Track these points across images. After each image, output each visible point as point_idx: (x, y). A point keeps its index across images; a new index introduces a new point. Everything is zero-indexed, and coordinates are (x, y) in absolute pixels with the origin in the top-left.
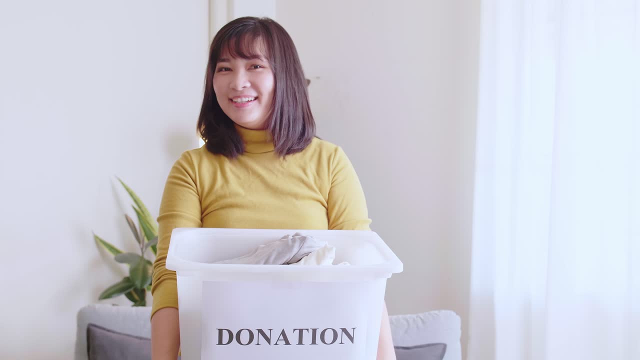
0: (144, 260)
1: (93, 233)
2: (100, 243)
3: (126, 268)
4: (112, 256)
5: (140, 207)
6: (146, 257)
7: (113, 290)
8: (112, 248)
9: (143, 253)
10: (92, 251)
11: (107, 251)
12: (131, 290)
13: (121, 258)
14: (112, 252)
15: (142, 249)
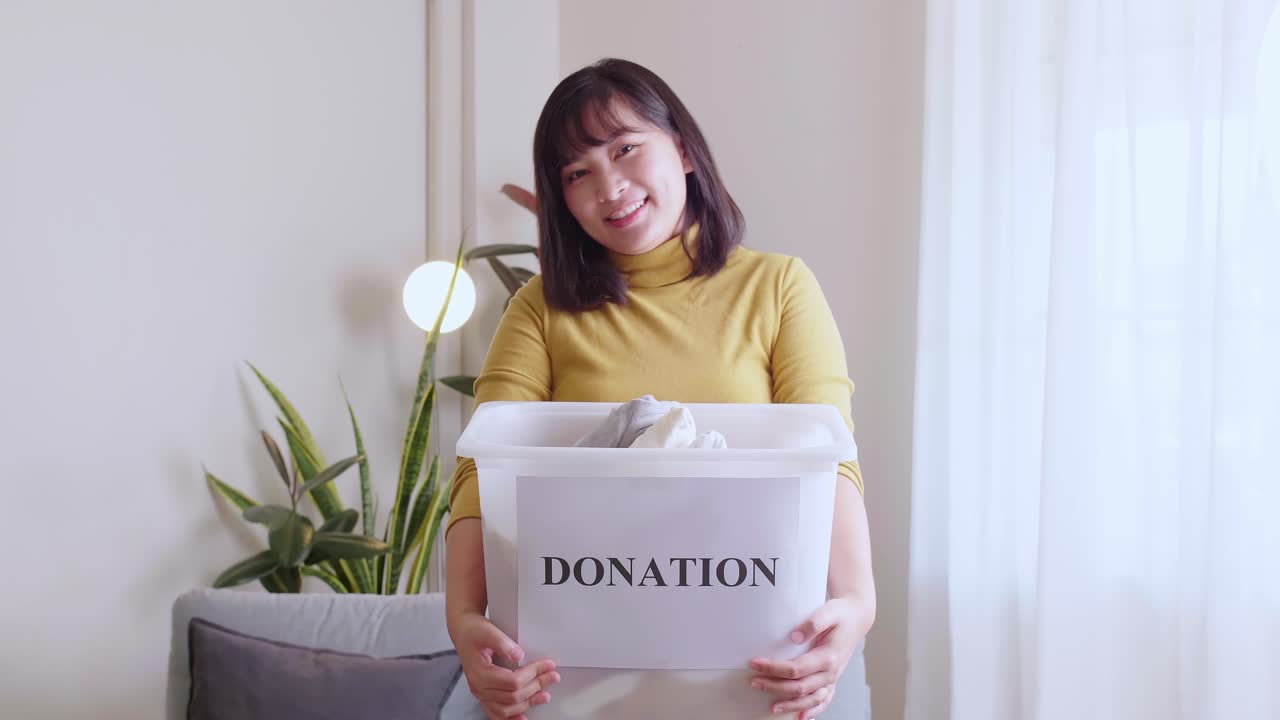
0: (297, 516)
1: (204, 467)
2: (217, 487)
3: (261, 533)
4: (238, 511)
5: (291, 420)
6: (300, 511)
7: (237, 572)
8: (239, 498)
9: (294, 503)
10: (202, 503)
11: (229, 502)
12: (272, 571)
13: (255, 514)
14: (239, 504)
15: (293, 496)
